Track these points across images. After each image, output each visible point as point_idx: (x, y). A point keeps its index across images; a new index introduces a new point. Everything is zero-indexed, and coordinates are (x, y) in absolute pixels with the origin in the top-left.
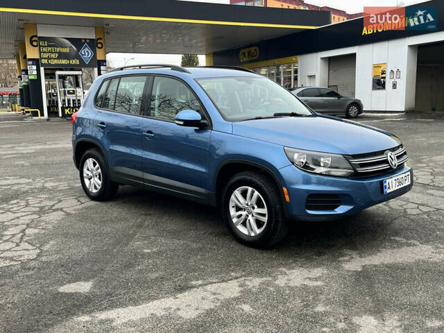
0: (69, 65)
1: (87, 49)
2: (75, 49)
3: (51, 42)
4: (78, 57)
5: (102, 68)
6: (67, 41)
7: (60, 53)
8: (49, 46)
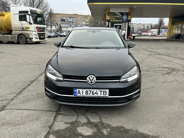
0: (119, 22)
1: (125, 16)
2: (121, 16)
3: (114, 14)
4: (122, 19)
5: (129, 23)
6: (119, 14)
7: (116, 18)
8: (113, 15)
